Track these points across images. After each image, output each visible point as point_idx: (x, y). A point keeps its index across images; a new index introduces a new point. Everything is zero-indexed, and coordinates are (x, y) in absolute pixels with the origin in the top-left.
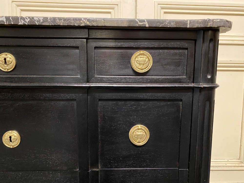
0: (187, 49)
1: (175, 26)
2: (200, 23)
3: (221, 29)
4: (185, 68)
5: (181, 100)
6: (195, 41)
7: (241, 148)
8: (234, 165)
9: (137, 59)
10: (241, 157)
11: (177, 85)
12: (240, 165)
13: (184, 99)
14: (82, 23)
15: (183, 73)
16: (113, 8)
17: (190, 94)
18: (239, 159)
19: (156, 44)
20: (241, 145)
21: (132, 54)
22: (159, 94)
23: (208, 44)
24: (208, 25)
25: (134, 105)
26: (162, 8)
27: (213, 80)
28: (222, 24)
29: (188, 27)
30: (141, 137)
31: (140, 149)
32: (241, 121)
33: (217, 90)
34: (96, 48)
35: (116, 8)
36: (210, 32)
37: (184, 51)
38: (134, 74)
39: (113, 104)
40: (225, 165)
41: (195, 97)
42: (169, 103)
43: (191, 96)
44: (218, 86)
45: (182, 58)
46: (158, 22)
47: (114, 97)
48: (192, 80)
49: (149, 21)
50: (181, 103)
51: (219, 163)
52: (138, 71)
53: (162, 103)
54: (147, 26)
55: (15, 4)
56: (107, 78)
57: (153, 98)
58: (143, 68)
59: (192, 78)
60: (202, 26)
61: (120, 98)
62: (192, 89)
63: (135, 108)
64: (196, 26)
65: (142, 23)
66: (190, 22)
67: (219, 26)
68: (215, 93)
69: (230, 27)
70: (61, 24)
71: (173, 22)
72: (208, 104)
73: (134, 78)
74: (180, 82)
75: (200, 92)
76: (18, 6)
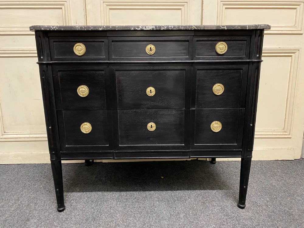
0: (246, 40)
1: (240, 29)
2: (254, 27)
3: (265, 29)
4: (245, 51)
5: (242, 69)
6: (251, 36)
7: (286, 120)
8: (279, 134)
9: (219, 47)
10: (285, 127)
11: (240, 60)
12: (284, 134)
13: (244, 68)
14: (193, 28)
15: (244, 54)
16: (183, 6)
17: (247, 66)
18: (283, 129)
19: (229, 38)
20: (285, 118)
21: (216, 44)
22: (230, 66)
23: (258, 37)
24: (258, 28)
25: (216, 72)
27: (260, 57)
28: (265, 27)
29: (247, 29)
30: (219, 90)
31: (218, 97)
32: (286, 98)
33: (262, 63)
34: (197, 41)
35: (186, 5)
36: (259, 31)
37: (245, 42)
38: (217, 55)
39: (205, 72)
40: (272, 134)
41: (250, 67)
42: (235, 71)
43: (248, 67)
44: (263, 61)
45: (243, 46)
46: (231, 27)
47: (206, 68)
48: (248, 58)
49: (227, 26)
50: (242, 71)
51: (267, 132)
52: (219, 53)
53: (232, 71)
54: (226, 29)
56: (202, 57)
57: (227, 68)
58: (223, 51)
59: (248, 57)
60: (255, 28)
61: (209, 68)
62: (248, 63)
63: (217, 74)
64: (252, 28)
65: (223, 28)
66: (249, 26)
67: (263, 28)
68: (261, 65)
69: (270, 28)
70: (182, 29)
71: (239, 26)
72: (257, 70)
73: (217, 57)
74: (242, 59)
75: (253, 64)
76: (107, 5)
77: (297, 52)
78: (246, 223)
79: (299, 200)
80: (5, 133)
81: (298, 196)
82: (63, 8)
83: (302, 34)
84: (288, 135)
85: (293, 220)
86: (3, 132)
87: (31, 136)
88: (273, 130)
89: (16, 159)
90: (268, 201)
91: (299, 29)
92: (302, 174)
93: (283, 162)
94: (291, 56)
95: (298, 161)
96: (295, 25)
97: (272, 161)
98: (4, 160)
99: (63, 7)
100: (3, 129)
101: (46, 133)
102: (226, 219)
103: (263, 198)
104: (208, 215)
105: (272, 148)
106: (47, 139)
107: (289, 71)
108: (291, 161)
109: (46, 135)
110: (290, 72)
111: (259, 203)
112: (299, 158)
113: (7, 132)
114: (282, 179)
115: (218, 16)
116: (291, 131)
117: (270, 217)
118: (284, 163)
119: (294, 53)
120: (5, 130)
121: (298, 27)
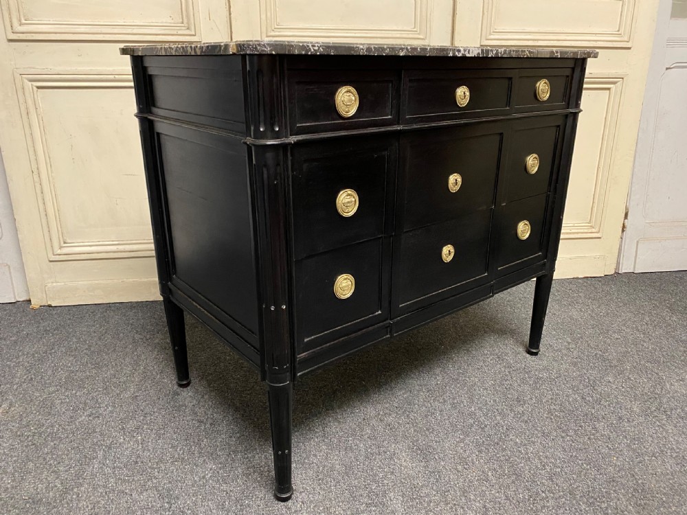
7: (594, 205)
8: (582, 231)
10: (592, 218)
12: (590, 231)
18: (588, 223)
20: (594, 202)
40: (569, 231)
75: (570, 118)
77: (619, 81)
78: (540, 375)
79: (617, 339)
80: (65, 243)
81: (615, 332)
83: (629, 48)
84: (597, 232)
85: (610, 366)
86: (62, 243)
87: (121, 248)
88: (572, 225)
89: (92, 294)
90: (569, 343)
91: (626, 39)
92: (618, 299)
93: (585, 280)
94: (609, 89)
95: (609, 277)
96: (618, 31)
97: (568, 279)
98: (67, 297)
100: (61, 236)
101: (152, 241)
102: (509, 372)
103: (560, 339)
104: (479, 369)
105: (568, 256)
106: (154, 253)
107: (605, 116)
108: (600, 279)
109: (152, 246)
110: (606, 118)
111: (556, 347)
112: (613, 272)
113: (69, 241)
114: (587, 307)
115: (485, 12)
116: (602, 225)
117: (575, 364)
118: (587, 283)
119: (614, 83)
120: (65, 238)
121: (624, 34)
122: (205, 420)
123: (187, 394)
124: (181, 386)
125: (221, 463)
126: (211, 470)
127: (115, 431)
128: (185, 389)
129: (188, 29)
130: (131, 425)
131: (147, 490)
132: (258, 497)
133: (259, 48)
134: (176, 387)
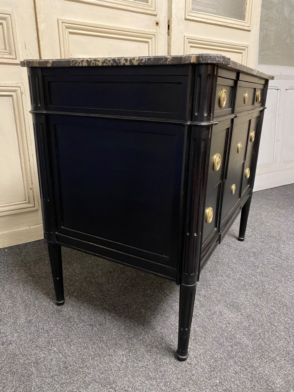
16: (151, 38)
26: (189, 42)
35: (154, 38)
55: (64, 25)
76: (67, 28)
82: (3, 24)
99: (4, 22)
122: (93, 323)
123: (67, 309)
124: (59, 305)
125: (127, 349)
126: (123, 355)
127: (32, 350)
128: (63, 306)
129: (10, 54)
130: (41, 341)
131: (89, 384)
132: (167, 363)
133: (217, 59)
134: (56, 306)
